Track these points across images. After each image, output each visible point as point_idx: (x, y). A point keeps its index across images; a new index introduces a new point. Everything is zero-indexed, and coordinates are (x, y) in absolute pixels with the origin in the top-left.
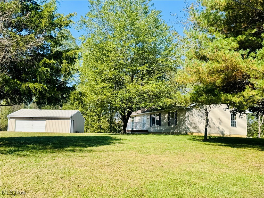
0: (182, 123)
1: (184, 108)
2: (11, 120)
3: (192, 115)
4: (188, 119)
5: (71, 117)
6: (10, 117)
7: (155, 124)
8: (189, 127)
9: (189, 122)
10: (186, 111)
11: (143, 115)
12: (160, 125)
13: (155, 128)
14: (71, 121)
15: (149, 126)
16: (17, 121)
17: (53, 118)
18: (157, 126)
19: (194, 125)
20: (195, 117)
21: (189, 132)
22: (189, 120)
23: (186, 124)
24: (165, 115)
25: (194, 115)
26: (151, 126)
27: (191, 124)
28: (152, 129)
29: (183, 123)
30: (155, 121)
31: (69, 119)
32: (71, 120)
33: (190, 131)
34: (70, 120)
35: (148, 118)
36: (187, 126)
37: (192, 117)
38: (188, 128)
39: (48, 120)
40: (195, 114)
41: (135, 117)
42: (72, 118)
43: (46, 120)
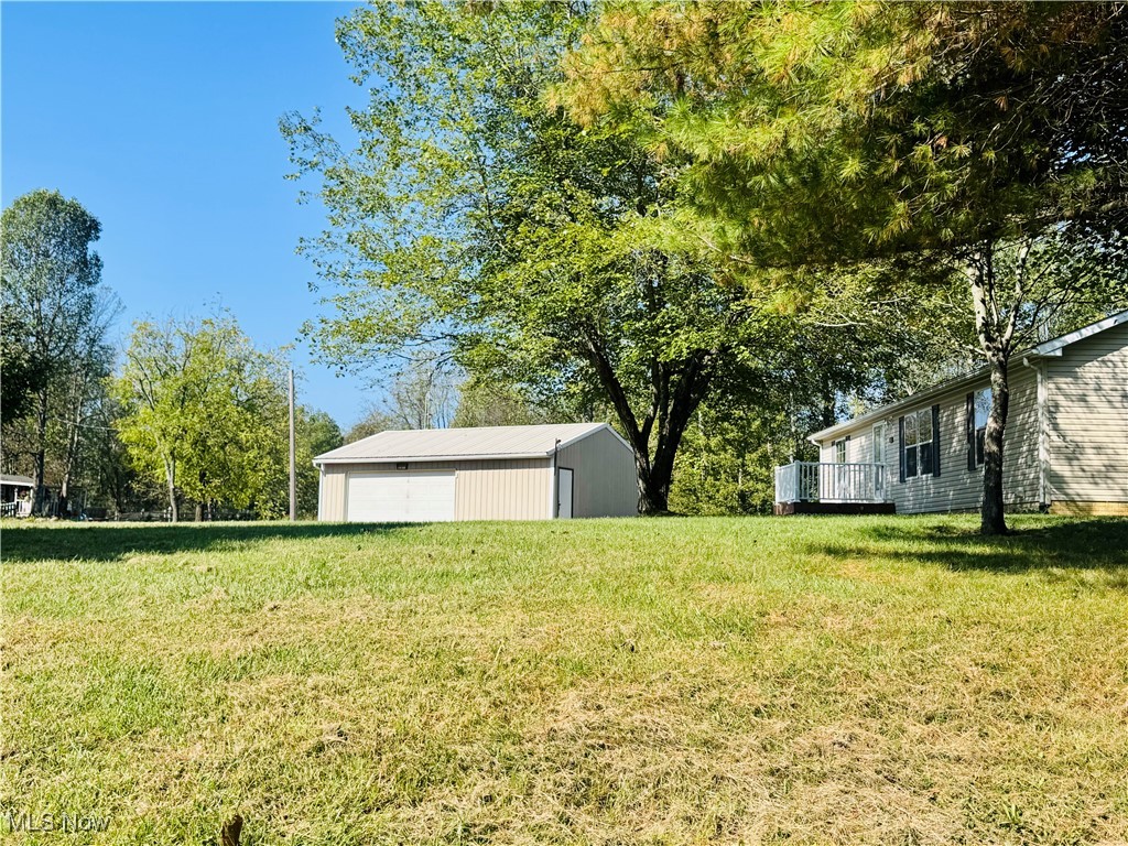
0: (1025, 448)
1: (1026, 362)
2: (329, 476)
3: (1083, 399)
4: (1056, 427)
5: (556, 454)
6: (327, 465)
7: (919, 469)
8: (1061, 468)
9: (1058, 442)
10: (1039, 376)
11: (875, 425)
12: (937, 474)
13: (918, 488)
14: (557, 475)
15: (896, 479)
16: (351, 480)
17: (483, 461)
18: (924, 476)
19: (1093, 461)
20: (1103, 407)
21: (1062, 497)
22: (1062, 427)
23: (1042, 455)
24: (954, 413)
25: (1093, 398)
26: (902, 480)
27: (1072, 453)
28: (908, 495)
29: (1031, 451)
30: (919, 449)
31: (544, 463)
32: (553, 469)
33: (1069, 491)
34: (548, 466)
35: (892, 440)
36: (1043, 466)
37: (1078, 408)
38: (1056, 480)
39: (462, 472)
40: (1098, 389)
41: (848, 438)
42: (558, 459)
43: (457, 472)
